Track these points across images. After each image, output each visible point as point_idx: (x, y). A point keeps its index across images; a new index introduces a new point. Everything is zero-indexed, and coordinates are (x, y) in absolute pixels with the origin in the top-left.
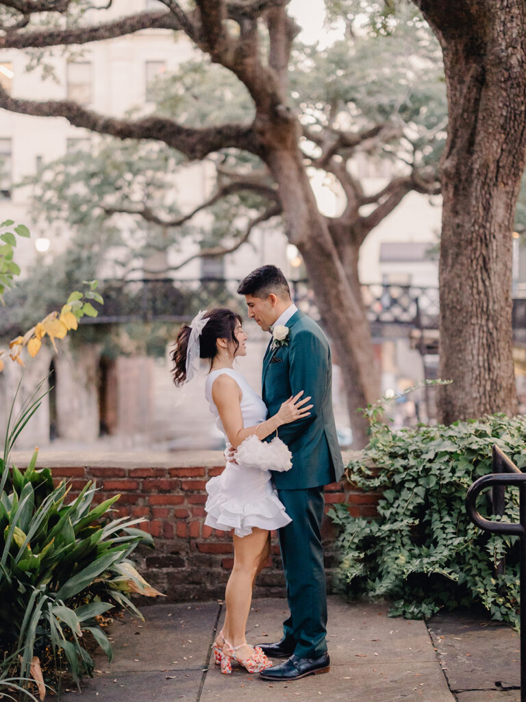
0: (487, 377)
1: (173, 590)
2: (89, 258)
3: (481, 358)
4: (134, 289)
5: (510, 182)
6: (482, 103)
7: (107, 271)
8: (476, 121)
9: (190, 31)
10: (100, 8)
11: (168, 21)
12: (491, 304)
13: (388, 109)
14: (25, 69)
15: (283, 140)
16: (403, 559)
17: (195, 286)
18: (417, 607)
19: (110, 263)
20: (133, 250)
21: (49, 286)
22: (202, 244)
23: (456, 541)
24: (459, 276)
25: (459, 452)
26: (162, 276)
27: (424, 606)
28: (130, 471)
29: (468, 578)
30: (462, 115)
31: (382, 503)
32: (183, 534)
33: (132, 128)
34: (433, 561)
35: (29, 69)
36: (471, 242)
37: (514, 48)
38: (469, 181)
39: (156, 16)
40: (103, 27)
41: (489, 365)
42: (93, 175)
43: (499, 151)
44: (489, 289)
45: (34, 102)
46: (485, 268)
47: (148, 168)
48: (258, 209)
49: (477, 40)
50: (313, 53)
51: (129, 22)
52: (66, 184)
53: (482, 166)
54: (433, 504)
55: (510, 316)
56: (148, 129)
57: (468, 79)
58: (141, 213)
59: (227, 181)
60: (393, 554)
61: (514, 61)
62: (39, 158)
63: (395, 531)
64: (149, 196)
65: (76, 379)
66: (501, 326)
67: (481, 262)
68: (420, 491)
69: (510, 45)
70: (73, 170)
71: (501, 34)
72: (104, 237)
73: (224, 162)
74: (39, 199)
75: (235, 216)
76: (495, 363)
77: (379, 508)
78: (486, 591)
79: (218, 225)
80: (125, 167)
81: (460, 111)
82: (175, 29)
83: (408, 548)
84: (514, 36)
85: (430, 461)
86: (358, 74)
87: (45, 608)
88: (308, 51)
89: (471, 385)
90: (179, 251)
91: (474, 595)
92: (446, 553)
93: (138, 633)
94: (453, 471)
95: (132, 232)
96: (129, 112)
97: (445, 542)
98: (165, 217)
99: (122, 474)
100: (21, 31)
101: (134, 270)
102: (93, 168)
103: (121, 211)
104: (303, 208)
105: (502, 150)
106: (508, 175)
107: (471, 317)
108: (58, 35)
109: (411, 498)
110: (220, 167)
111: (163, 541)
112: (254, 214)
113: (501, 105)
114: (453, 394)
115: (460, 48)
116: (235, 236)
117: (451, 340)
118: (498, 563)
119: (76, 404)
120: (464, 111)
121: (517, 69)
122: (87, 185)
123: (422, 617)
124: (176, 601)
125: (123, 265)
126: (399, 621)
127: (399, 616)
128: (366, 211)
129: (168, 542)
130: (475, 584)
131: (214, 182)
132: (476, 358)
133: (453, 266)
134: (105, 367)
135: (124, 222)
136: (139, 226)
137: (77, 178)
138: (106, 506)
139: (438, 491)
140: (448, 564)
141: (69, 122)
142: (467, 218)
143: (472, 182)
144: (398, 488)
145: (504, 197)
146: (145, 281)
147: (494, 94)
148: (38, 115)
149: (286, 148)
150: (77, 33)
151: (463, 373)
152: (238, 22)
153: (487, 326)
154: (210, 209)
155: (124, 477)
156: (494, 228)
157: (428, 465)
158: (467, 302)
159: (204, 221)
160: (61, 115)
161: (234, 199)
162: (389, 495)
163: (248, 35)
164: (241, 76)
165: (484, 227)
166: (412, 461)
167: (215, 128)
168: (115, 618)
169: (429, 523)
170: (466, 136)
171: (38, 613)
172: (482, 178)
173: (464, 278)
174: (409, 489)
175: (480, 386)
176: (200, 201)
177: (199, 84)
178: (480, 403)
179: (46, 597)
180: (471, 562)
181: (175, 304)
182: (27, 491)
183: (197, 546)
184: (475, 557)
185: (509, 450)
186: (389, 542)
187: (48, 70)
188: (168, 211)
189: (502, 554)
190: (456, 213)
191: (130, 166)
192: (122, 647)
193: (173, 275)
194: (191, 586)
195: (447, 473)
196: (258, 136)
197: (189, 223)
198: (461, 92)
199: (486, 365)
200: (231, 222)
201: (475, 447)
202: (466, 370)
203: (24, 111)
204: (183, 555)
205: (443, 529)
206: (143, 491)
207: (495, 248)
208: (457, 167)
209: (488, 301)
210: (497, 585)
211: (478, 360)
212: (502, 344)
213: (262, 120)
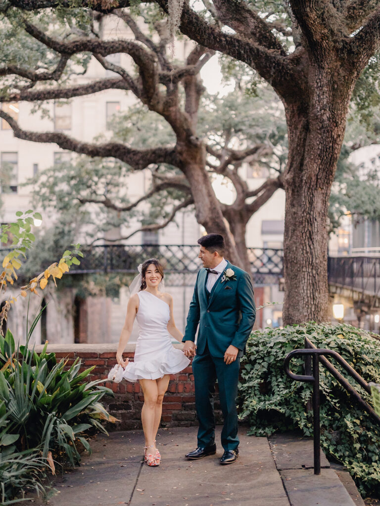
0: (312, 303)
1: (125, 423)
2: (69, 231)
3: (308, 292)
4: (99, 251)
5: (324, 188)
6: (308, 141)
7: (81, 240)
8: (304, 152)
9: (136, 91)
10: (79, 74)
11: (122, 84)
12: (314, 259)
13: (263, 136)
14: (30, 112)
15: (194, 158)
16: (254, 402)
17: (139, 249)
18: (263, 430)
19: (83, 235)
20: (98, 226)
21: (43, 249)
22: (143, 222)
23: (285, 392)
24: (295, 243)
25: (287, 342)
26: (117, 243)
27: (267, 429)
28: (100, 354)
29: (291, 413)
30: (297, 149)
31: (244, 372)
32: (130, 390)
33: (99, 150)
34: (271, 403)
35: (33, 112)
36: (302, 223)
37: (325, 110)
38: (300, 187)
39: (114, 81)
40: (81, 88)
41: (313, 295)
42: (73, 178)
43: (318, 169)
44: (313, 251)
45: (37, 133)
46: (311, 238)
47: (108, 174)
48: (180, 200)
49: (305, 104)
50: (215, 100)
51: (97, 85)
52: (55, 184)
53: (308, 178)
54: (272, 372)
55: (326, 267)
56: (109, 150)
57: (300, 126)
58: (103, 202)
59: (159, 182)
60: (250, 400)
61: (325, 117)
62: (36, 165)
63: (251, 387)
64: (108, 191)
65: (59, 312)
66: (320, 272)
67: (308, 234)
68: (265, 364)
69: (322, 108)
70: (59, 175)
71: (317, 102)
72: (79, 218)
73: (157, 170)
74: (37, 193)
75: (164, 204)
76: (317, 294)
77: (242, 374)
78: (301, 419)
79: (153, 210)
80: (93, 173)
81: (295, 145)
82: (126, 89)
83: (258, 396)
84: (325, 103)
85: (271, 348)
86: (243, 114)
87: (55, 423)
88: (212, 98)
89: (303, 308)
90: (128, 227)
91: (294, 422)
92: (279, 398)
93: (105, 445)
94: (284, 353)
95: (98, 214)
96: (96, 139)
97: (278, 393)
98: (119, 204)
99: (95, 356)
100: (30, 90)
101: (98, 239)
102: (72, 173)
103: (91, 201)
104: (207, 200)
105: (319, 169)
106: (323, 184)
107: (302, 267)
108: (53, 93)
109: (260, 368)
110: (154, 173)
111: (119, 395)
112: (177, 203)
113: (318, 143)
114: (292, 313)
115: (295, 108)
116: (164, 217)
117: (291, 281)
118: (306, 402)
119: (59, 328)
120: (298, 145)
121: (327, 122)
122: (69, 184)
123: (266, 436)
124: (127, 429)
125: (92, 236)
126: (253, 438)
127: (253, 435)
128: (250, 201)
129: (122, 395)
130: (295, 416)
131: (151, 182)
132: (306, 291)
133: (292, 237)
134: (78, 303)
135: (92, 208)
136: (102, 210)
137: (62, 180)
138: (87, 372)
139: (275, 364)
140: (280, 404)
141: (58, 146)
142: (299, 208)
143: (302, 187)
144: (253, 363)
145: (321, 196)
146: (106, 246)
147: (314, 137)
148: (39, 142)
149: (196, 163)
150: (65, 91)
151: (299, 301)
152: (166, 86)
153: (312, 273)
154: (149, 200)
155: (97, 358)
156: (316, 215)
157: (270, 350)
158: (300, 258)
159: (145, 207)
160: (53, 141)
161: (164, 193)
162: (248, 367)
163: (172, 93)
164: (168, 118)
165: (310, 214)
166: (261, 348)
167: (151, 150)
168: (91, 438)
169: (270, 382)
170: (299, 161)
171: (52, 426)
172: (308, 185)
173: (298, 244)
174: (259, 363)
175: (308, 308)
176: (142, 194)
177: (142, 120)
178: (308, 319)
179: (55, 418)
180: (293, 403)
181: (125, 261)
182: (43, 363)
183: (139, 398)
184: (295, 401)
185: (315, 341)
186: (248, 394)
187: (45, 112)
188: (120, 201)
189: (309, 398)
190: (293, 205)
191: (97, 172)
192: (96, 452)
193: (123, 242)
194: (135, 421)
195: (280, 354)
196: (178, 155)
197: (135, 209)
198: (296, 134)
199: (312, 296)
200: (162, 208)
201: (296, 339)
202: (300, 299)
203: (31, 139)
204: (131, 403)
205: (278, 385)
206: (108, 366)
207: (316, 226)
208: (294, 178)
209: (312, 257)
210: (307, 416)
211: (307, 293)
212: (321, 283)
213: (181, 146)
